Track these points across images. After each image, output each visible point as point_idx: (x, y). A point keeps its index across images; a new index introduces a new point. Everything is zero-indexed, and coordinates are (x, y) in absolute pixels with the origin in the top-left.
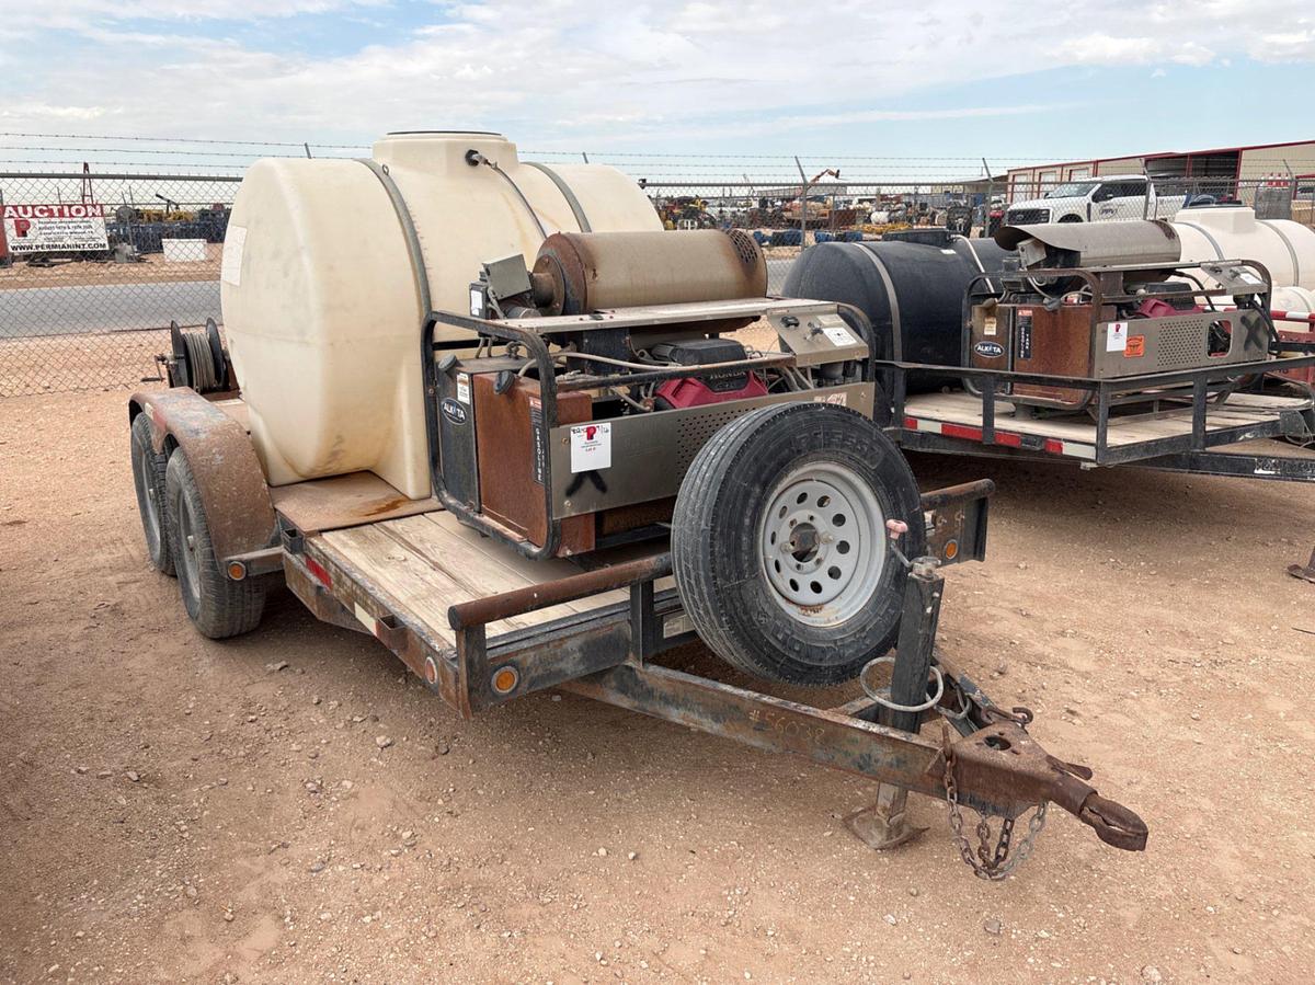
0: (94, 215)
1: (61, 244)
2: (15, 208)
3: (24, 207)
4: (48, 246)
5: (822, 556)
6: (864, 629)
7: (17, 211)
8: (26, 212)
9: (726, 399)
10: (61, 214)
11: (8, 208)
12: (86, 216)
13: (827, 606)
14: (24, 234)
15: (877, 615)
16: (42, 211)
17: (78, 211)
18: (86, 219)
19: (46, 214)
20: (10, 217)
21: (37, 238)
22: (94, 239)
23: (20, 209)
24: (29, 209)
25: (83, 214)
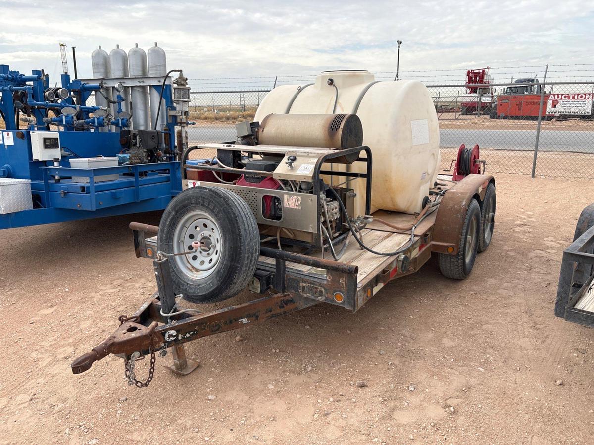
0: (588, 98)
1: (569, 111)
2: (554, 95)
3: (558, 95)
4: (564, 112)
5: (211, 253)
6: (199, 285)
7: (555, 97)
8: (558, 97)
9: (250, 186)
10: (573, 98)
11: (552, 95)
12: (585, 99)
13: (201, 272)
14: (555, 107)
15: (206, 283)
16: (565, 97)
17: (581, 97)
18: (584, 100)
19: (567, 98)
20: (551, 99)
21: (560, 109)
22: (585, 110)
23: (556, 96)
24: (560, 95)
25: (583, 98)
